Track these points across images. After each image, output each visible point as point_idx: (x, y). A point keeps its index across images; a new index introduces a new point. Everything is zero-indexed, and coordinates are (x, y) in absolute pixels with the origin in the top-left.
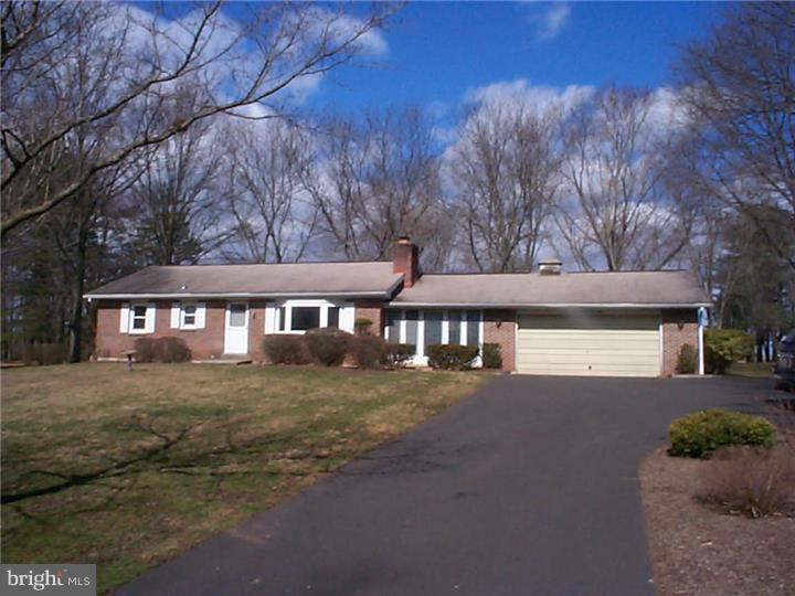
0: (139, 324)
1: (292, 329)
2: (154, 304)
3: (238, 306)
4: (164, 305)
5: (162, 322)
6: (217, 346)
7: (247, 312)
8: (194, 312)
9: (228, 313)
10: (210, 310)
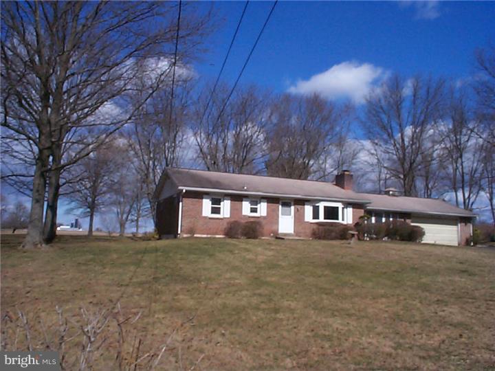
0: (216, 211)
1: (325, 219)
2: (229, 198)
3: (286, 203)
4: (237, 198)
5: (235, 211)
6: (274, 228)
7: (293, 208)
8: (257, 205)
9: (280, 206)
10: (269, 204)
